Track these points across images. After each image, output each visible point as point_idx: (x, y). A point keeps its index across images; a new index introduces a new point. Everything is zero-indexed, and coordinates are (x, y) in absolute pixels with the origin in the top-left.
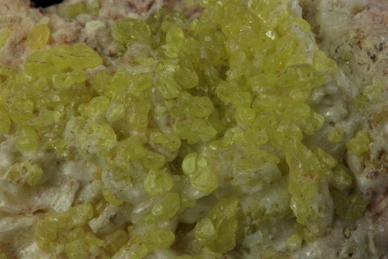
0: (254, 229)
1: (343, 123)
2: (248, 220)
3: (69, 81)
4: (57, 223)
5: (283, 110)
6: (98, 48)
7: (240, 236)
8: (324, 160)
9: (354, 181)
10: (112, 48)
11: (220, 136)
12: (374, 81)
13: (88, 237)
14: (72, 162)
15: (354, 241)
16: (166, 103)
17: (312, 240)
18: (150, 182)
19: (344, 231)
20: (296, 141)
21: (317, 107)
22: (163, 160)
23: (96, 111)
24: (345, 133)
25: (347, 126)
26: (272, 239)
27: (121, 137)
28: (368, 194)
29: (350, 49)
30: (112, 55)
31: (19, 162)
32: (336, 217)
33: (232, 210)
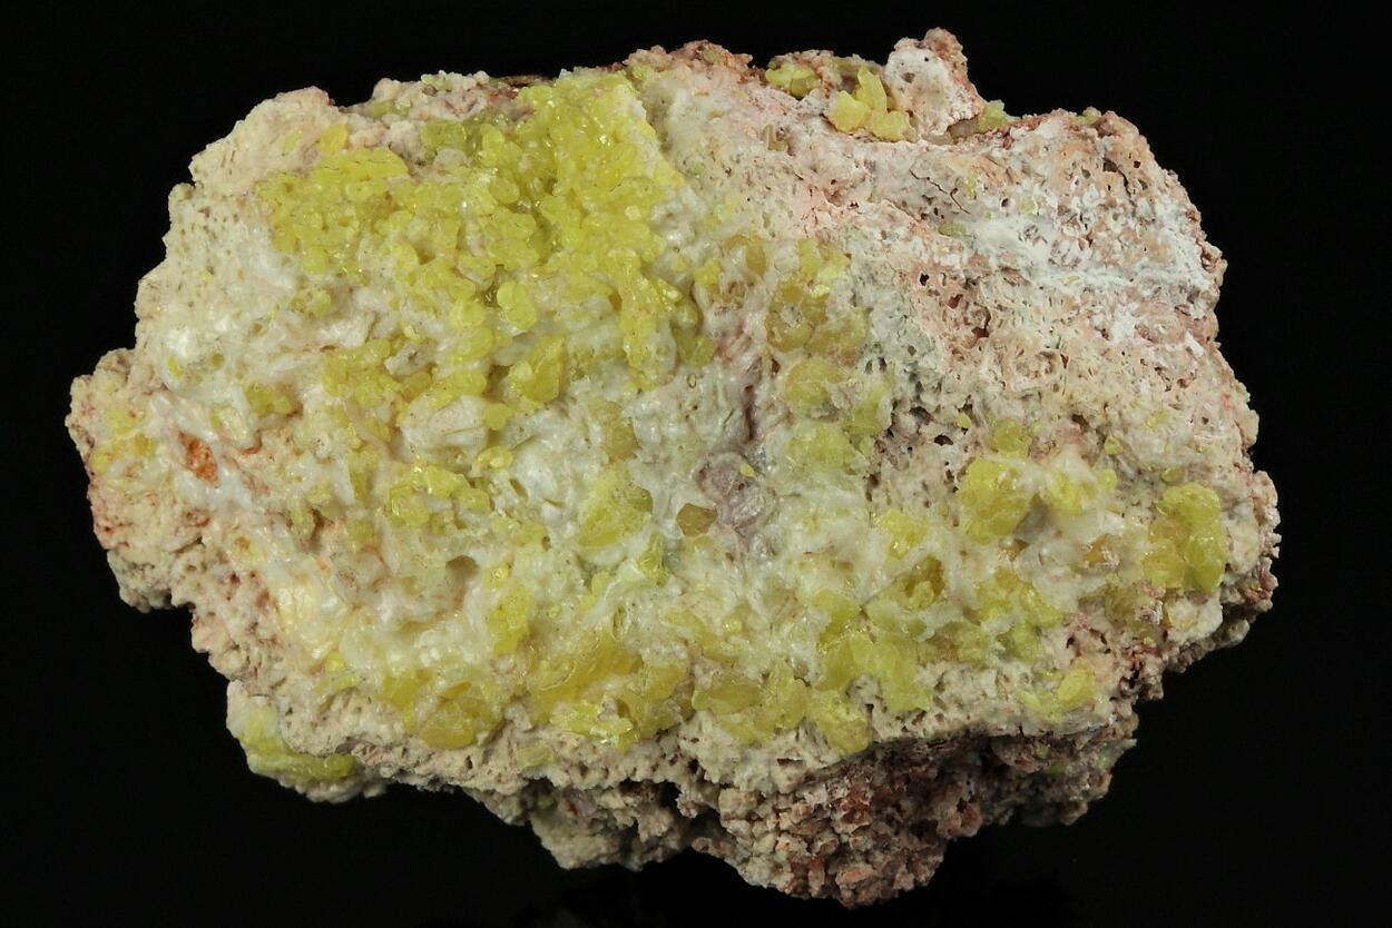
0: (581, 375)
1: (689, 248)
2: (574, 362)
3: (366, 191)
4: (347, 362)
5: (616, 231)
6: (404, 156)
7: (565, 382)
8: (664, 292)
9: (701, 319)
10: (421, 155)
11: (543, 261)
12: (727, 199)
13: (383, 379)
14: (366, 288)
15: (699, 390)
16: (480, 221)
17: (650, 388)
18: (456, 314)
19: (688, 379)
20: (630, 269)
21: (657, 229)
22: (473, 288)
23: (395, 228)
24: (691, 261)
25: (693, 253)
26: (603, 387)
27: (425, 258)
28: (717, 335)
29: (701, 161)
30: (420, 164)
31: (303, 288)
32: (679, 361)
33: (555, 350)
